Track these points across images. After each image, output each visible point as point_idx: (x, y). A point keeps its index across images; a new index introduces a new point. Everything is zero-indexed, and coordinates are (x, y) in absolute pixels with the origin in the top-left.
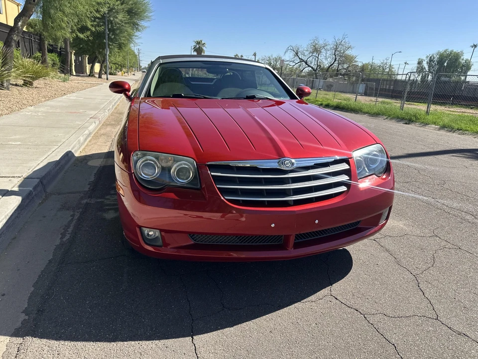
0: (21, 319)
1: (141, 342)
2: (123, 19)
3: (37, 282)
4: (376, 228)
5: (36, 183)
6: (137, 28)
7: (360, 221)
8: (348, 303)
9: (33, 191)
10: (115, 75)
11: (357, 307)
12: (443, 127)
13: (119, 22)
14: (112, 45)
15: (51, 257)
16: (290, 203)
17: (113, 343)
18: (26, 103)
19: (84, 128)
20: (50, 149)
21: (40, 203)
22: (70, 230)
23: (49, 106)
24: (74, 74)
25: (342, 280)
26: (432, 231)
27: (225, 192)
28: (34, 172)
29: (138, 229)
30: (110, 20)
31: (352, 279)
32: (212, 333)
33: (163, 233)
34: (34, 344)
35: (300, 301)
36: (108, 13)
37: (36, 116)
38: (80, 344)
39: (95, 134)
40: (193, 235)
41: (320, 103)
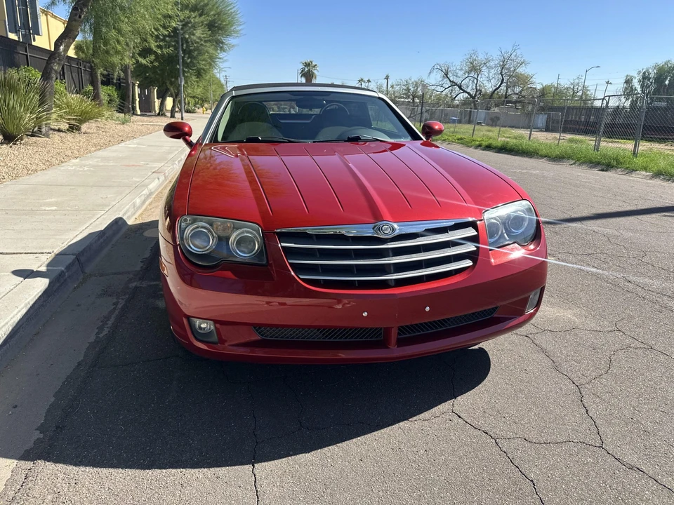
0: (34, 438)
1: (184, 470)
2: (202, 36)
3: (59, 391)
4: (522, 319)
5: (71, 261)
6: (221, 48)
7: (496, 308)
8: (475, 423)
9: (65, 271)
10: (193, 112)
11: (487, 429)
12: (658, 174)
13: (197, 40)
14: (188, 72)
15: (81, 358)
16: (390, 284)
17: (148, 471)
18: (70, 154)
19: (143, 186)
20: (94, 215)
21: (75, 288)
22: (110, 323)
23: (99, 158)
24: (139, 113)
25: (471, 392)
26: (614, 323)
27: (299, 269)
28: (69, 246)
29: (185, 321)
30: (185, 38)
31: (485, 390)
32: (281, 460)
33: (218, 325)
34: (47, 469)
35: (407, 419)
36: (182, 29)
37: (81, 171)
38: (104, 471)
39: (157, 195)
40: (260, 328)
41: (477, 143)
